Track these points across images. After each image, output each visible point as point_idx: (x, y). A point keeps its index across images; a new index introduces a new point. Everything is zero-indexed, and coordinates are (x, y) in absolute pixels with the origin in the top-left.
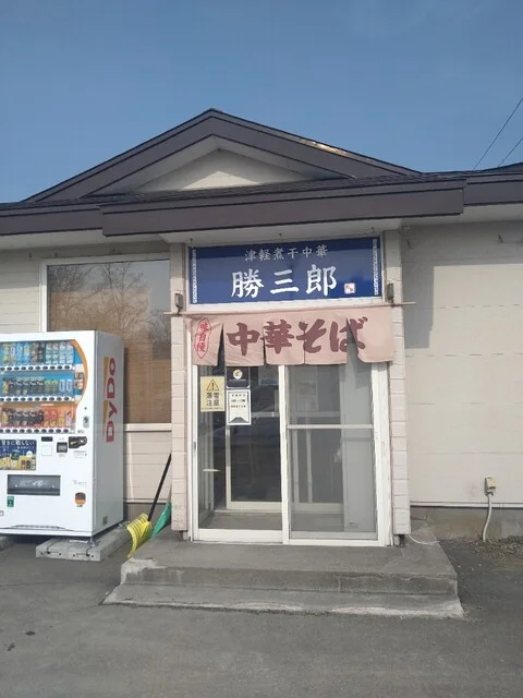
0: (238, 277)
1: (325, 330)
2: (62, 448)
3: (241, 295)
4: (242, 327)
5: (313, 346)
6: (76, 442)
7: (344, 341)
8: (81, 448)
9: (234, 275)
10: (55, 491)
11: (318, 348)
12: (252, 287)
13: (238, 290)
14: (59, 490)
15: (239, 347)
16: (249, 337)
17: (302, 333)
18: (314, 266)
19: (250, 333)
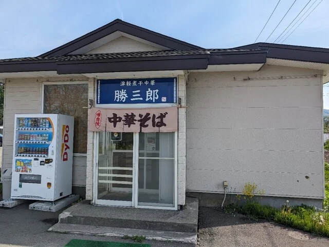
0: (117, 92)
1: (150, 118)
2: (42, 163)
3: (118, 101)
4: (115, 115)
5: (145, 124)
6: (48, 161)
7: (158, 123)
8: (50, 164)
9: (116, 91)
10: (39, 182)
11: (147, 126)
12: (123, 97)
13: (117, 98)
14: (40, 181)
15: (112, 124)
16: (118, 119)
17: (140, 118)
18: (149, 89)
19: (118, 118)
